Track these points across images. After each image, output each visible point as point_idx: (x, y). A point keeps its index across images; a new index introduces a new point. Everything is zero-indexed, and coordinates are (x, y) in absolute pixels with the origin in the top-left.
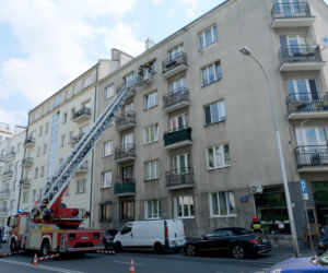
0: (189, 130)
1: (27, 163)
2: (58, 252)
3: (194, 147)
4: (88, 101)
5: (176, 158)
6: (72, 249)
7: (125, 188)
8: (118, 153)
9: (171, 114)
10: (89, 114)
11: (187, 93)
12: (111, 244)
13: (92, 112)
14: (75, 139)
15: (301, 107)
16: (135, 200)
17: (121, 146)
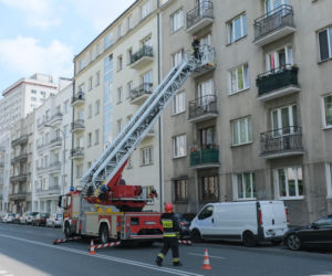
0: (295, 70)
1: (77, 127)
2: (119, 239)
3: (302, 95)
4: (149, 37)
5: (275, 113)
6: (135, 237)
7: (205, 157)
8: (194, 109)
9: (266, 48)
10: (151, 55)
11: (291, 13)
12: (187, 233)
13: (155, 51)
14: (134, 92)
16: (220, 173)
17: (197, 99)
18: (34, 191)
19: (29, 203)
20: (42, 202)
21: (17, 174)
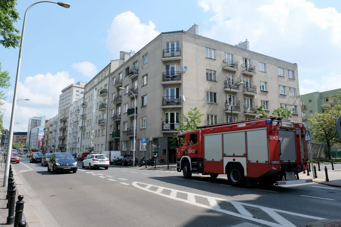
0: (136, 108)
1: (84, 117)
3: (137, 117)
4: (107, 85)
7: (116, 135)
8: (115, 116)
9: (132, 99)
10: (107, 93)
11: (137, 89)
13: (108, 91)
15: (168, 103)
16: (120, 141)
17: (117, 113)
18: (68, 143)
19: (66, 149)
20: (71, 149)
21: (61, 136)
